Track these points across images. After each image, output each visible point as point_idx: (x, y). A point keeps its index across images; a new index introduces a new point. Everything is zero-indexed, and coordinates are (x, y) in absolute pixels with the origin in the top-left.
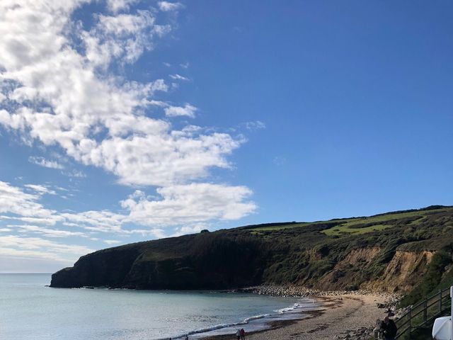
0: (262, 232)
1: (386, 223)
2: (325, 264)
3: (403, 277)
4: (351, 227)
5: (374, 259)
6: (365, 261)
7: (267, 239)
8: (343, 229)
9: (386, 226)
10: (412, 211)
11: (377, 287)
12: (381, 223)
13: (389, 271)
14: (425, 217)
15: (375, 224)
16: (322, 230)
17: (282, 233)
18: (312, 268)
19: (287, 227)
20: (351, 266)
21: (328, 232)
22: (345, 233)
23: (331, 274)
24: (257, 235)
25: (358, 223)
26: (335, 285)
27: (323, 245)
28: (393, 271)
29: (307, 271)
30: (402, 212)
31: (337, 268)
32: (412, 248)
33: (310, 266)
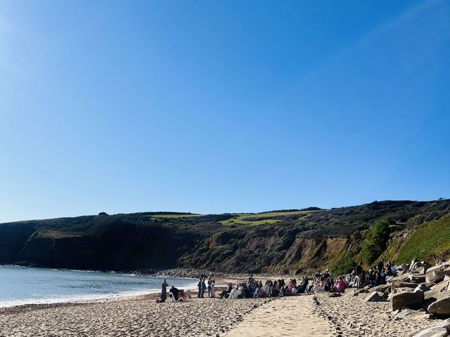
0: (161, 218)
1: (275, 218)
2: (226, 249)
3: (304, 260)
4: (244, 220)
5: (273, 246)
6: (264, 247)
7: (166, 225)
8: (237, 221)
9: (276, 221)
10: (294, 210)
11: (278, 270)
12: (271, 218)
13: (290, 256)
14: (309, 215)
15: (266, 218)
16: (219, 221)
17: (181, 221)
18: (214, 253)
19: (185, 216)
20: (251, 252)
21: (224, 223)
22: (240, 224)
23: (233, 258)
24: (156, 221)
25: (249, 217)
26: (237, 268)
27: (221, 232)
28: (293, 256)
29: (209, 255)
30: (286, 211)
31: (238, 253)
32: (312, 235)
33: (211, 251)
